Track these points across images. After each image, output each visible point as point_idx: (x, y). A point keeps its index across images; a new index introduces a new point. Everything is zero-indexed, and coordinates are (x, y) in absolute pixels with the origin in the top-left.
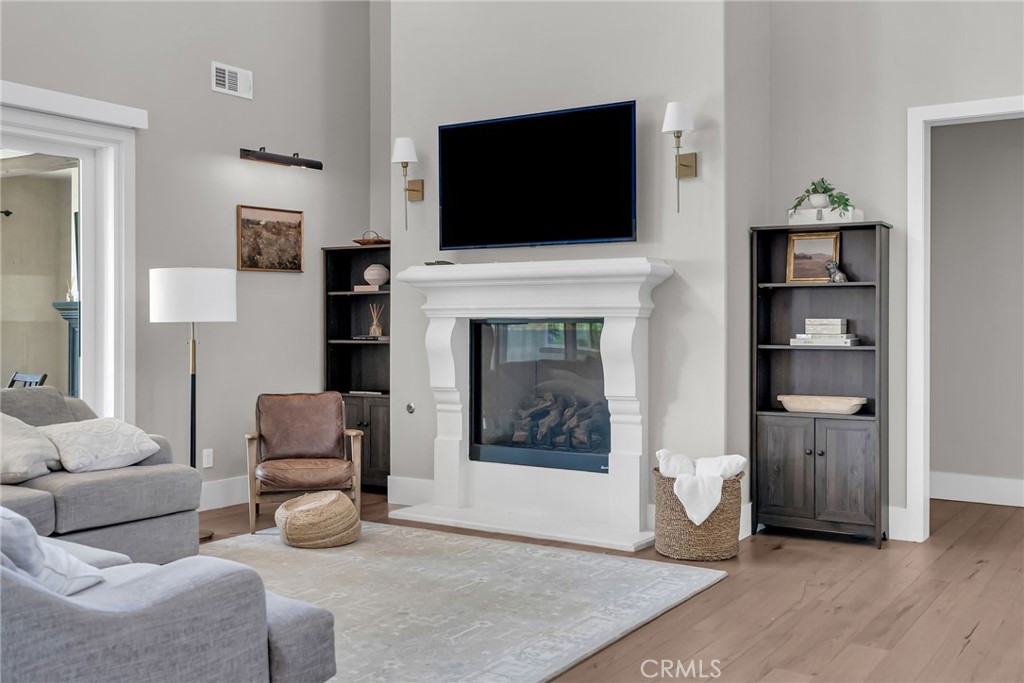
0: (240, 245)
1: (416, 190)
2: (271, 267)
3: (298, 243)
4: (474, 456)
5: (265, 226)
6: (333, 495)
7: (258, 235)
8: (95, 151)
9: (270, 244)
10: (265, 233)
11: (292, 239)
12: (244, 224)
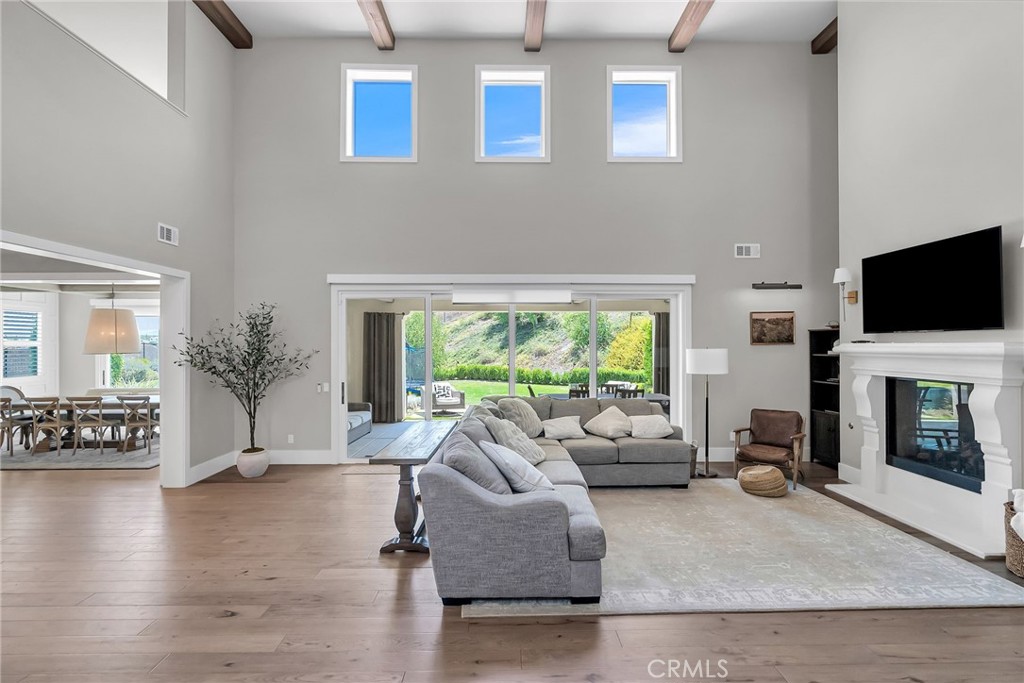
0: (752, 332)
1: (853, 297)
2: (773, 342)
3: (791, 328)
4: (889, 462)
5: (769, 321)
6: (769, 468)
7: (764, 326)
8: (677, 295)
9: (772, 330)
10: (768, 325)
11: (786, 327)
12: (754, 321)
